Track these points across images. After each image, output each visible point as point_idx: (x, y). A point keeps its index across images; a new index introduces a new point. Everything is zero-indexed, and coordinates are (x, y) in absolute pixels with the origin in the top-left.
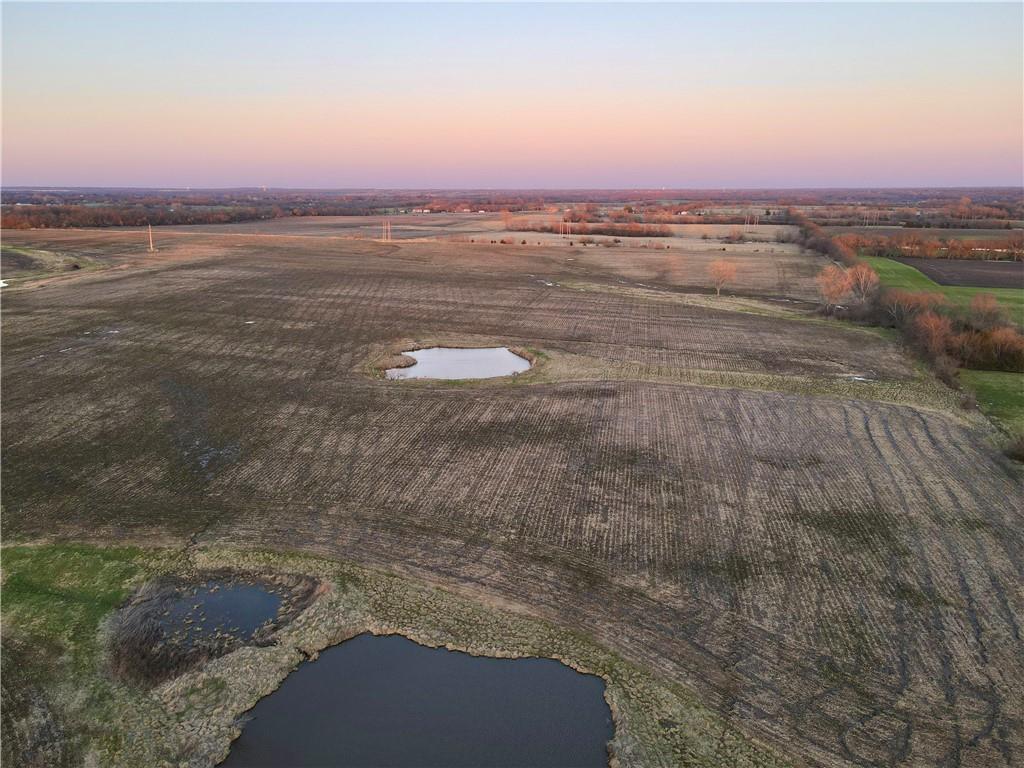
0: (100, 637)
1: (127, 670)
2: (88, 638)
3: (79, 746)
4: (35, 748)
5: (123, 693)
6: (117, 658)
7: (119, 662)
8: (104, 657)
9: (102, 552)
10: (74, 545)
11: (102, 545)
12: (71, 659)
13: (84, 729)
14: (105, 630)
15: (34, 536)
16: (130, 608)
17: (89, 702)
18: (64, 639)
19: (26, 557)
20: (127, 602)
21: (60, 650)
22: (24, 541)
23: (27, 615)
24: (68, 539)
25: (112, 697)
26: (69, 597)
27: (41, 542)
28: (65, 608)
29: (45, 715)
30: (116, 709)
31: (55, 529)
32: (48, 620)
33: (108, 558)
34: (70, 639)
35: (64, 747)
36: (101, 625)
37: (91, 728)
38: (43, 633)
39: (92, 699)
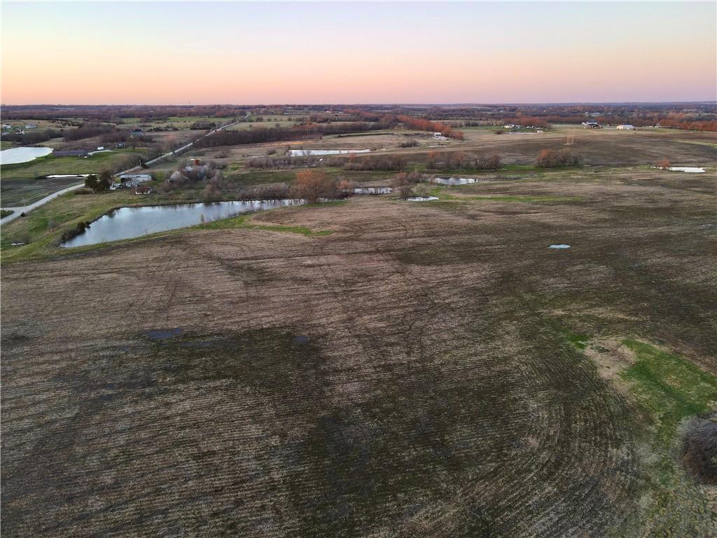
0: (679, 428)
1: (690, 461)
2: (672, 425)
3: (641, 487)
4: (616, 469)
5: (681, 474)
6: (686, 449)
7: (686, 453)
8: (677, 443)
9: (702, 374)
10: (684, 360)
11: (703, 369)
12: (656, 431)
13: (648, 479)
14: (685, 426)
15: (662, 343)
16: (707, 421)
17: (657, 465)
18: (656, 416)
19: (651, 353)
20: (706, 416)
21: (651, 422)
22: (654, 343)
23: (640, 390)
24: (682, 354)
25: (672, 471)
26: (669, 392)
27: (664, 349)
28: (664, 397)
29: (628, 455)
30: (673, 481)
31: (676, 344)
32: (650, 399)
33: (704, 379)
34: (660, 419)
35: (633, 482)
36: (683, 421)
37: (652, 481)
38: (645, 405)
39: (660, 464)
